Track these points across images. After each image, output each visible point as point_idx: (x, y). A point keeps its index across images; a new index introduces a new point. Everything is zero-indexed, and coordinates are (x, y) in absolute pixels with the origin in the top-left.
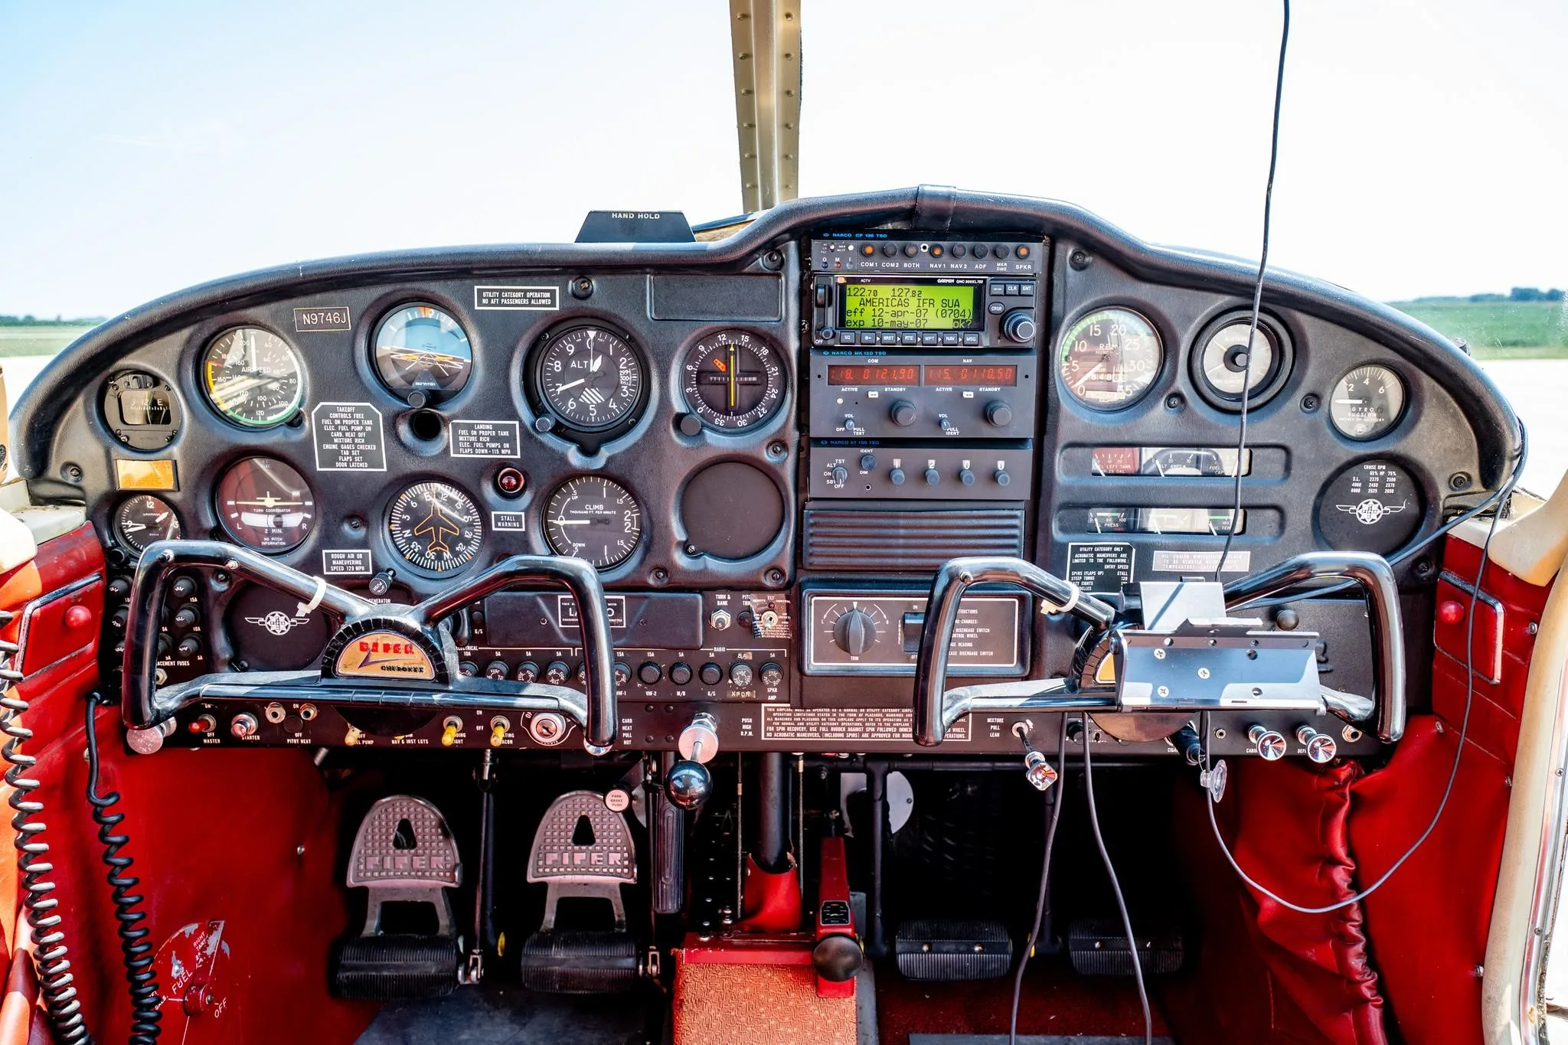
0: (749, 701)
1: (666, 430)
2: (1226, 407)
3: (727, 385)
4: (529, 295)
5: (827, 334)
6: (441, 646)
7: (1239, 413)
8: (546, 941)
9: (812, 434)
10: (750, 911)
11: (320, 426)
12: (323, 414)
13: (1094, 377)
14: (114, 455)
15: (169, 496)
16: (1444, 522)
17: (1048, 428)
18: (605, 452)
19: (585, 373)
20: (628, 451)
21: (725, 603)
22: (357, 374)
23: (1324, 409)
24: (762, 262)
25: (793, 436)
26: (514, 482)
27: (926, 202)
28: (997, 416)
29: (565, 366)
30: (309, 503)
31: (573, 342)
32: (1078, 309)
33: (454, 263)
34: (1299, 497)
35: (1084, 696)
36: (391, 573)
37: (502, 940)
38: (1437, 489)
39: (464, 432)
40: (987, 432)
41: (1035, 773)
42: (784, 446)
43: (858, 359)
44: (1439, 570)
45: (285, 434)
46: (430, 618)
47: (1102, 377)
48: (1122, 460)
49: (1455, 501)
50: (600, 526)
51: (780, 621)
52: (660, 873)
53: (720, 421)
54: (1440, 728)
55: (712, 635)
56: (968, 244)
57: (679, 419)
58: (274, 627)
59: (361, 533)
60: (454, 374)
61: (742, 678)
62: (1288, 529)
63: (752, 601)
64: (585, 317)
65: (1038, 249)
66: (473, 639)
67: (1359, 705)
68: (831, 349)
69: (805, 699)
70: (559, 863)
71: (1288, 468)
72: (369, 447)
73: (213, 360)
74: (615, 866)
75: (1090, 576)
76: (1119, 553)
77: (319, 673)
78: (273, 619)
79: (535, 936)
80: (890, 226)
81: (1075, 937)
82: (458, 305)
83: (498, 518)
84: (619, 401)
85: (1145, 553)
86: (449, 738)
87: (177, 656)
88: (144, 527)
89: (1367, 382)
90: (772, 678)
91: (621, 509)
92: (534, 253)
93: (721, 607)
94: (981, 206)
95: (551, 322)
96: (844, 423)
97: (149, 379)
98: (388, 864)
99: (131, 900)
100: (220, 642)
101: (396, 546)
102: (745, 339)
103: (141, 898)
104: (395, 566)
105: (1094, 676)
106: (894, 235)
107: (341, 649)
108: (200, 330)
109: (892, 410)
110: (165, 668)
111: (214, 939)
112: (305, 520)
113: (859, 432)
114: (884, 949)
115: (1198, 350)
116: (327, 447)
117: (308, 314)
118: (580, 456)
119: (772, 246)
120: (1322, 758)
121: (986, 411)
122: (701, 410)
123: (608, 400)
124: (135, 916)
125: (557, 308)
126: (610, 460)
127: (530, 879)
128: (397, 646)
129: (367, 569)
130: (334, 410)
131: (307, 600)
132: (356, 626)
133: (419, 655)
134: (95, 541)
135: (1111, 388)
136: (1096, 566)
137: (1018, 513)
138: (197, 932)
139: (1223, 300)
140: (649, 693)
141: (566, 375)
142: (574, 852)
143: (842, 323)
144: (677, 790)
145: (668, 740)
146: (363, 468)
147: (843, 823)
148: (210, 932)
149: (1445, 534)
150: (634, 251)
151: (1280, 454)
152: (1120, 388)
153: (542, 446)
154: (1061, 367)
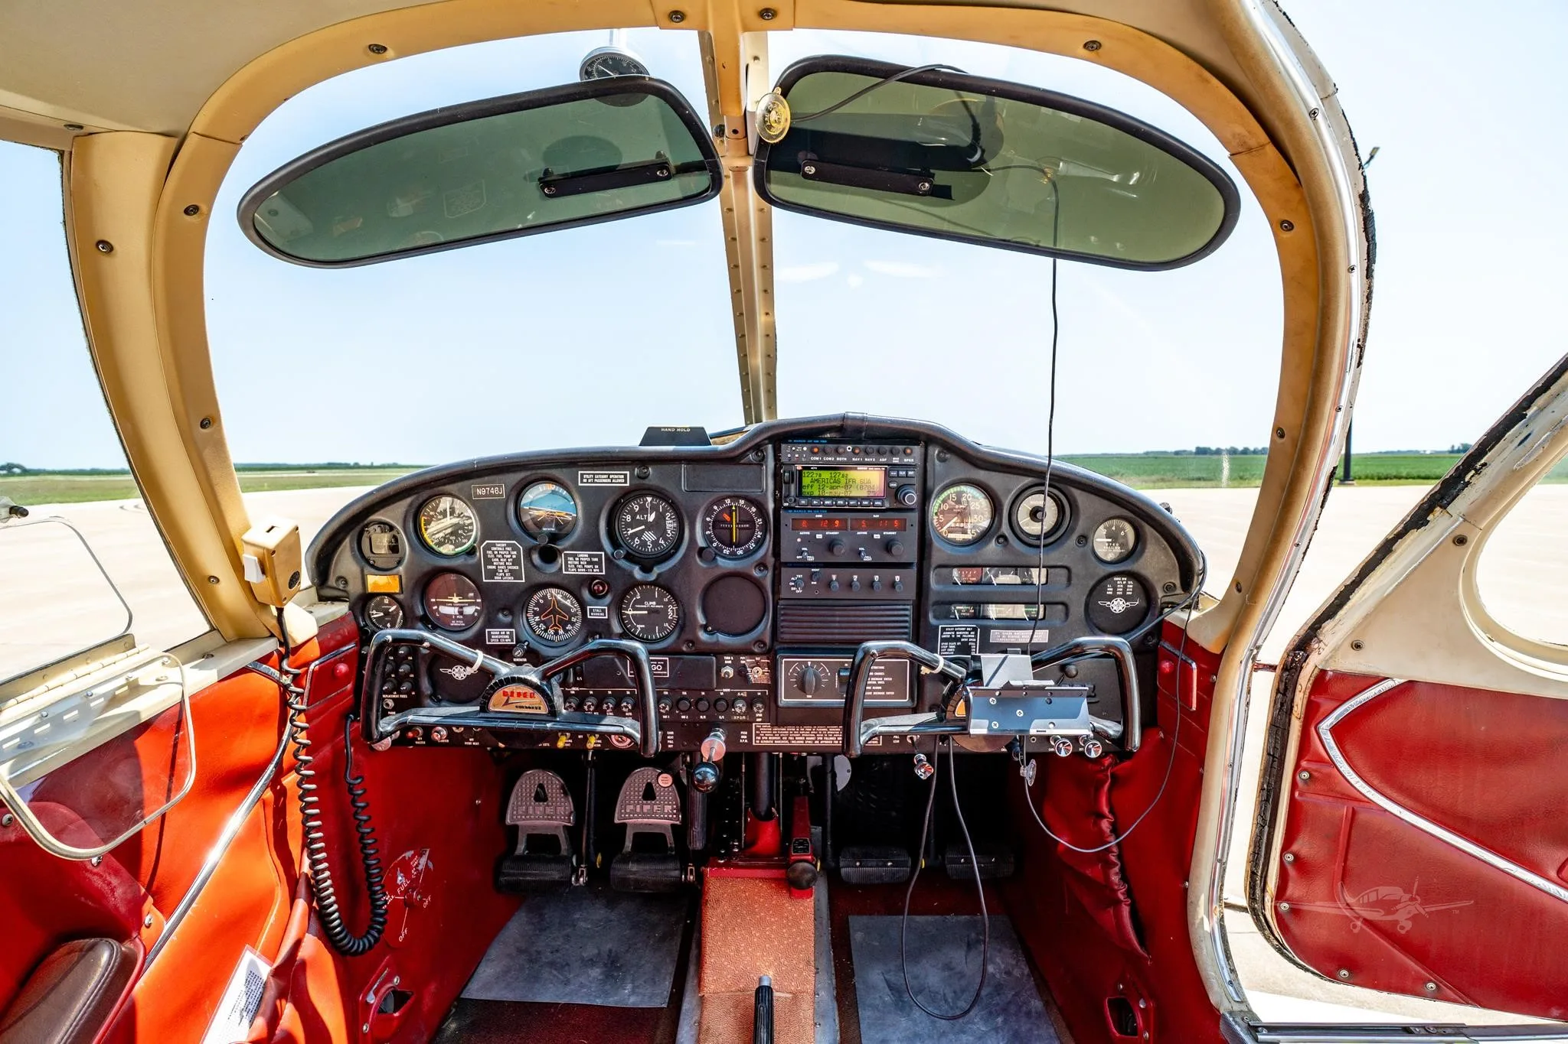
0: (745, 722)
1: (694, 557)
2: (1030, 542)
3: (731, 529)
4: (611, 476)
5: (791, 500)
6: (552, 693)
7: (1038, 547)
8: (626, 859)
9: (782, 560)
10: (750, 843)
11: (485, 555)
12: (488, 547)
13: (953, 525)
14: (366, 572)
15: (397, 596)
16: (1161, 614)
17: (926, 555)
18: (657, 570)
19: (645, 522)
20: (670, 569)
21: (730, 662)
22: (508, 524)
23: (1090, 544)
24: (751, 456)
25: (771, 561)
26: (601, 588)
27: (849, 422)
28: (894, 550)
29: (633, 518)
30: (479, 600)
31: (638, 504)
32: (942, 485)
33: (566, 459)
34: (1077, 598)
35: (948, 724)
36: (526, 643)
37: (599, 857)
38: (1156, 592)
39: (571, 559)
40: (889, 559)
41: (920, 769)
42: (766, 568)
43: (809, 515)
44: (1160, 640)
45: (465, 560)
46: (546, 677)
47: (958, 525)
48: (972, 575)
49: (1167, 599)
50: (653, 615)
51: (763, 673)
52: (692, 825)
53: (726, 551)
54: (1162, 735)
55: (723, 682)
56: (875, 447)
57: (701, 551)
58: (457, 675)
59: (508, 619)
60: (567, 523)
61: (740, 708)
62: (1070, 617)
63: (744, 660)
64: (644, 489)
65: (917, 450)
66: (576, 683)
67: (1113, 728)
68: (793, 508)
69: (779, 720)
70: (634, 812)
71: (1069, 579)
72: (514, 568)
73: (424, 515)
74: (668, 814)
75: (953, 646)
76: (970, 632)
77: (478, 708)
78: (457, 670)
79: (619, 856)
80: (828, 435)
81: (949, 856)
82: (569, 483)
83: (591, 610)
84: (666, 539)
85: (985, 632)
86: (561, 744)
87: (399, 692)
88: (382, 614)
89: (1114, 528)
90: (759, 708)
91: (666, 605)
92: (614, 452)
93: (728, 664)
94: (883, 425)
95: (623, 493)
96: (801, 553)
97: (387, 527)
98: (531, 811)
99: (370, 841)
100: (426, 685)
101: (530, 626)
102: (742, 502)
103: (376, 840)
104: (530, 639)
105: (954, 712)
106: (831, 441)
107: (492, 695)
108: (417, 499)
109: (831, 545)
110: (393, 699)
111: (423, 860)
112: (476, 610)
113: (811, 559)
114: (833, 864)
115: (1014, 510)
116: (489, 567)
117: (481, 490)
118: (641, 573)
119: (758, 448)
120: (1093, 755)
121: (888, 545)
122: (715, 545)
123: (658, 539)
124: (372, 852)
125: (628, 485)
126: (659, 575)
127: (616, 821)
128: (525, 693)
129: (512, 641)
130: (494, 545)
131: (471, 665)
132: (501, 681)
133: (538, 699)
134: (353, 623)
135: (964, 532)
136: (956, 640)
137: (908, 607)
138: (413, 856)
139: (1027, 480)
140: (683, 717)
141: (635, 523)
142: (643, 804)
143: (800, 494)
144: (698, 780)
145: (695, 745)
146: (510, 579)
147: (809, 784)
148: (421, 856)
149: (1163, 619)
150: (674, 451)
151: (1064, 572)
152: (969, 531)
153: (618, 567)
154: (934, 520)
